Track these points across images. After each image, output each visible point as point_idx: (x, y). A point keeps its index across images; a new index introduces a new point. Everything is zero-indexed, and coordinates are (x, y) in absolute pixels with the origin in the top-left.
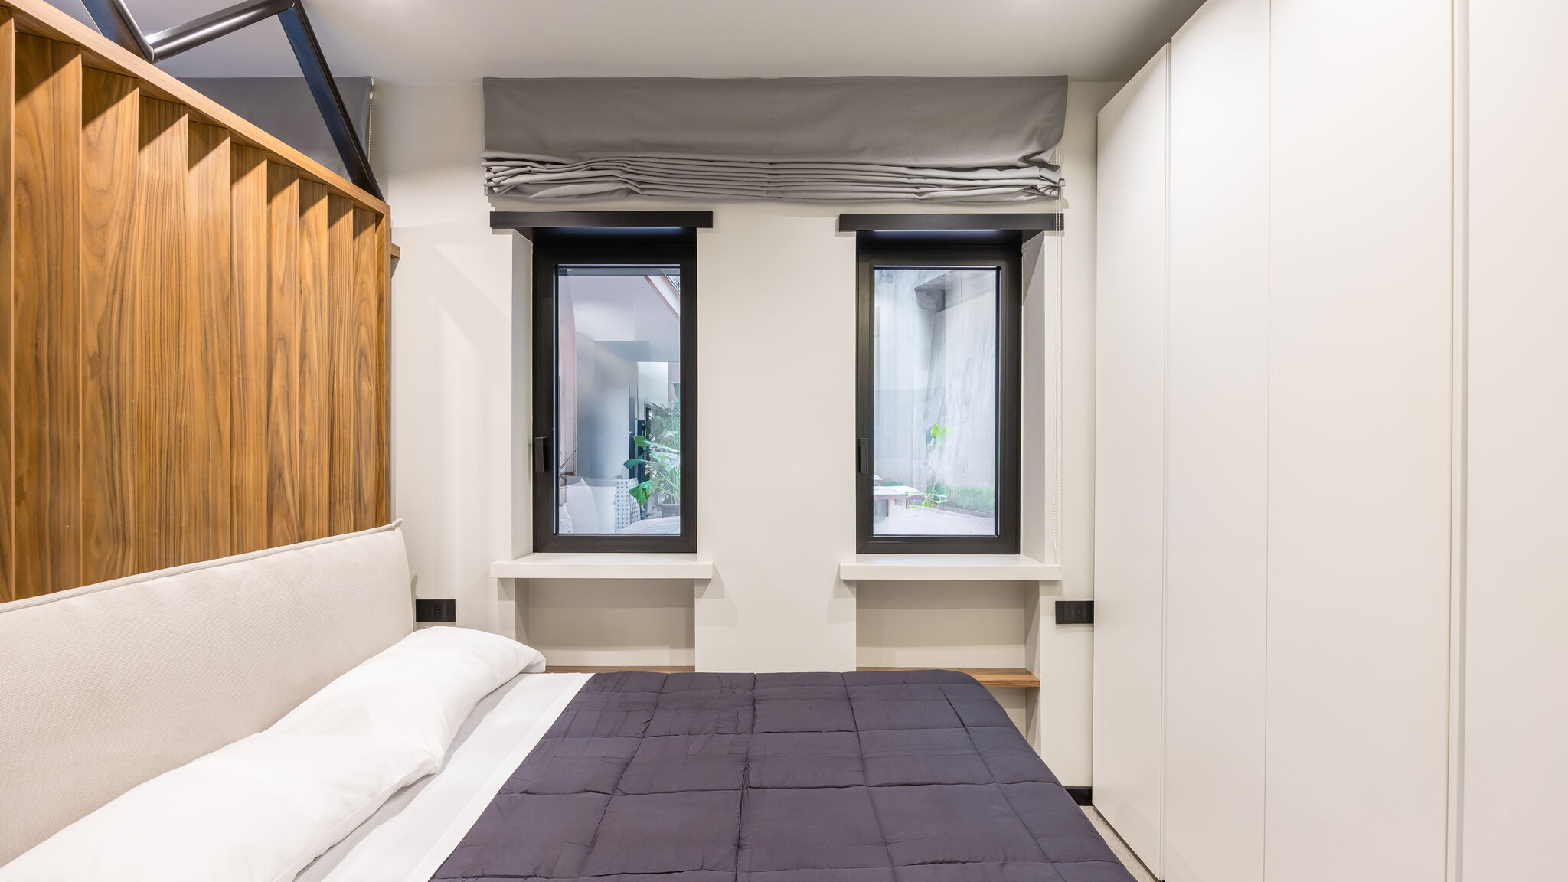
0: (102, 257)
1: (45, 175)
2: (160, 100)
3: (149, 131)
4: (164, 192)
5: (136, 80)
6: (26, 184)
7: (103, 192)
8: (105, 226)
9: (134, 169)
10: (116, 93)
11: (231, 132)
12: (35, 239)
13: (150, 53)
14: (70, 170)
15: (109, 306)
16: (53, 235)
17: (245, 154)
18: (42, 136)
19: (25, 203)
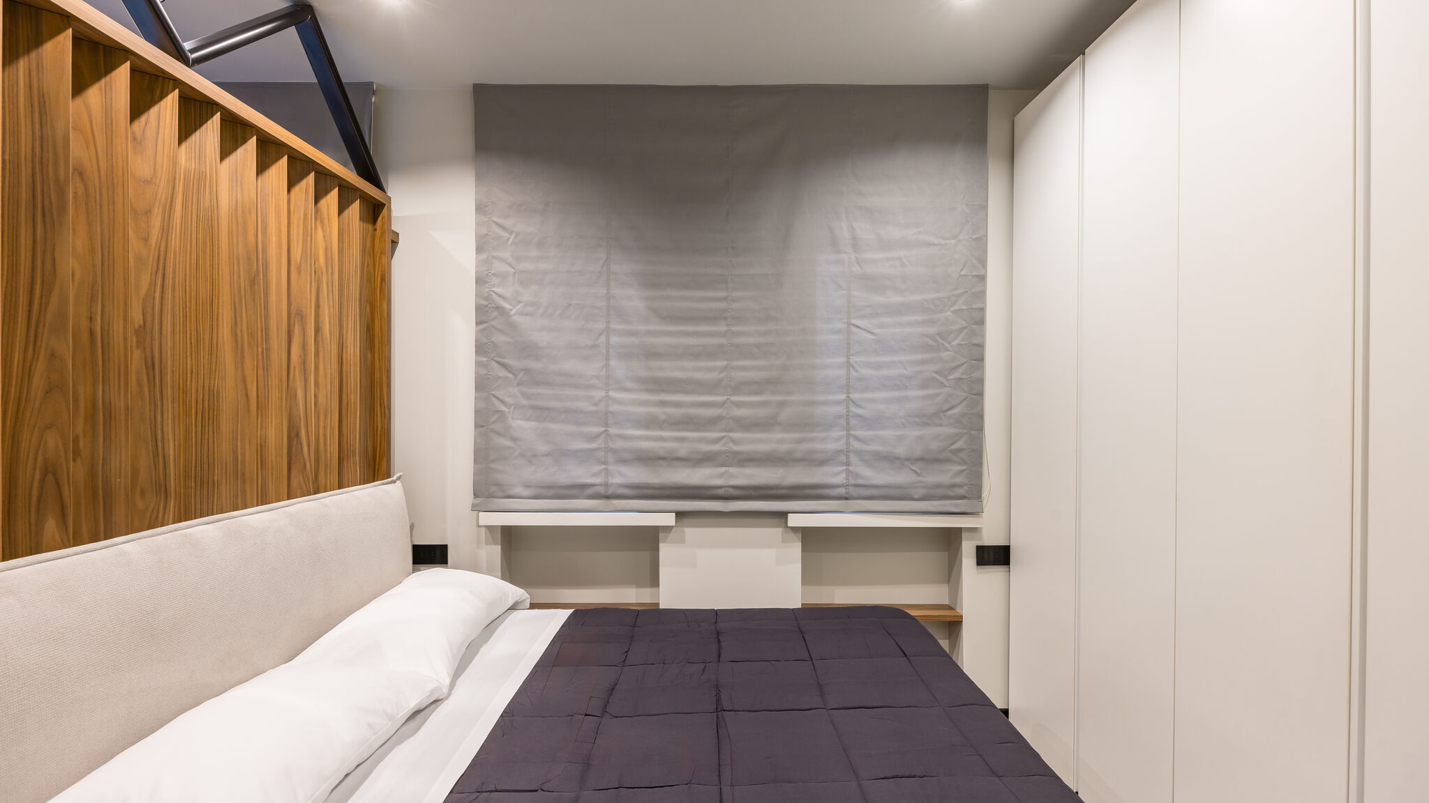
0: (146, 240)
1: (99, 166)
2: (195, 100)
3: (188, 127)
4: (199, 182)
5: (177, 83)
6: (81, 174)
7: (147, 182)
8: (148, 212)
9: (174, 162)
10: (158, 93)
11: (257, 130)
12: (90, 224)
13: (188, 58)
14: (120, 164)
15: (152, 285)
16: (106, 220)
17: (269, 150)
18: (96, 133)
19: (81, 191)
